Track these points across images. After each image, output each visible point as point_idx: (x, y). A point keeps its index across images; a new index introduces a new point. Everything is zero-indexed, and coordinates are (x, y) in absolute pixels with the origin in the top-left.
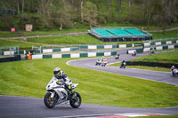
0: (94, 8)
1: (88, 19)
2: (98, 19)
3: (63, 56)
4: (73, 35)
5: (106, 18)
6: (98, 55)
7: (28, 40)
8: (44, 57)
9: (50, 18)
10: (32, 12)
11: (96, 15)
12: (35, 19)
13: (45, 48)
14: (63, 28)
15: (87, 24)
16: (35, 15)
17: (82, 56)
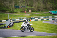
0: (51, 4)
1: (49, 8)
2: (52, 8)
3: (41, 20)
4: (44, 13)
5: (55, 8)
6: (53, 19)
7: (30, 15)
8: (35, 20)
9: (37, 8)
10: (31, 6)
11: (51, 6)
12: (32, 8)
13: (35, 17)
14: (41, 11)
15: (49, 10)
16: (32, 7)
17: (47, 20)
